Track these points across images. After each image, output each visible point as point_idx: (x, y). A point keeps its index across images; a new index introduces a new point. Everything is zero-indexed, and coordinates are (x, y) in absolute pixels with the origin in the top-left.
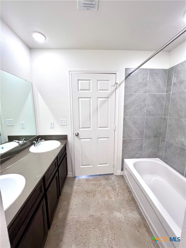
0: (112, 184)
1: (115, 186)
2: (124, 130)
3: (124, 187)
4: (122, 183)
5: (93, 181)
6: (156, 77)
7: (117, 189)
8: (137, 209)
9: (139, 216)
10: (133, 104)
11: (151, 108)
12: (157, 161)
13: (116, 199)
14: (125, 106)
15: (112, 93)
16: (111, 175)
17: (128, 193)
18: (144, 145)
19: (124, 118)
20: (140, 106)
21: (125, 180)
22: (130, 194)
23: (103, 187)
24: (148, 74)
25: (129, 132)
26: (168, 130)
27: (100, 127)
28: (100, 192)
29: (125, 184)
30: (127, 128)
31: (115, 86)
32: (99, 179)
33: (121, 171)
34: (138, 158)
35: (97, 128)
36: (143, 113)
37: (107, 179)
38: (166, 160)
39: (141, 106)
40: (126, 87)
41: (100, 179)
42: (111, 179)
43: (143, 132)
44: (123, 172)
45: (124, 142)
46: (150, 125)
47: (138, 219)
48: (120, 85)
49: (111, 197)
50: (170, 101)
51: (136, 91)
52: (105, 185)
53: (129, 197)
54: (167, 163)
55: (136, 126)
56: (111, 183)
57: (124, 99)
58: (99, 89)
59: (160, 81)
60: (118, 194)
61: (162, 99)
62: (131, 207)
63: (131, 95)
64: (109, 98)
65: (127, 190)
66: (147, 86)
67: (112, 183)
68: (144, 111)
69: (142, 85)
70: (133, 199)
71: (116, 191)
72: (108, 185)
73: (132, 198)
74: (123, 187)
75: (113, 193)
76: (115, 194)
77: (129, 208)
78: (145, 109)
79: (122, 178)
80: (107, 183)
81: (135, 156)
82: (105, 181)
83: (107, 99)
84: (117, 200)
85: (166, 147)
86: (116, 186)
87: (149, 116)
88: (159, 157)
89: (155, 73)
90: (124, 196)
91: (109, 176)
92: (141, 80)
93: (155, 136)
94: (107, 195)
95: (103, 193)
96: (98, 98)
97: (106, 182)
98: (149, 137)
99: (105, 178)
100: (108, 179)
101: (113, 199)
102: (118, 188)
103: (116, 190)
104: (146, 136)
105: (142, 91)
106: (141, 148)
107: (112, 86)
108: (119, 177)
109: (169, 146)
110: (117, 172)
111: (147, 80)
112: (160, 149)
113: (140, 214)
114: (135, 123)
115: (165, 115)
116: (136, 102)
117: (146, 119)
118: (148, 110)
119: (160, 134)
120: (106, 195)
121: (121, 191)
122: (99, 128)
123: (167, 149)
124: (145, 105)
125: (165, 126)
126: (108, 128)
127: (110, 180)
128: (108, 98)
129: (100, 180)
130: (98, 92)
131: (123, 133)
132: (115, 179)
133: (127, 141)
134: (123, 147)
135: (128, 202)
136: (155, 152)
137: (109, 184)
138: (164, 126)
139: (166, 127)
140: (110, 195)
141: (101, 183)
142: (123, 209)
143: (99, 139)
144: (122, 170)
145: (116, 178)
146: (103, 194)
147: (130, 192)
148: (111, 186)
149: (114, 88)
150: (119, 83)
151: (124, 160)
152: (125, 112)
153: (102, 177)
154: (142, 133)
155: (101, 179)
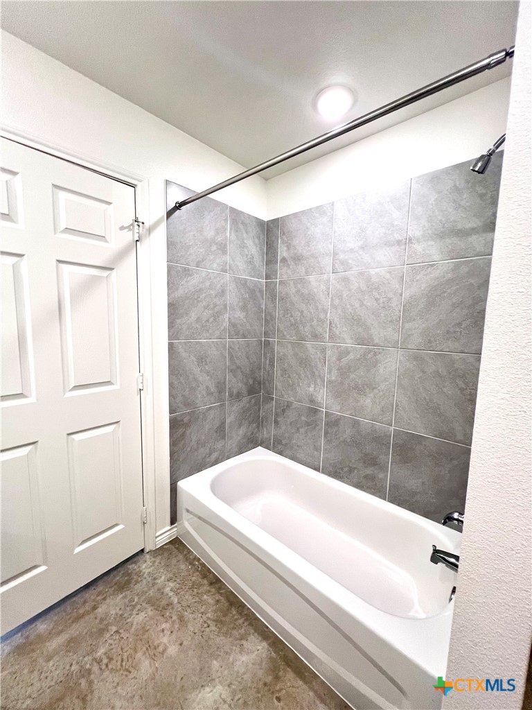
0: (151, 593)
1: (163, 593)
2: (171, 385)
3: (193, 579)
4: (183, 567)
5: (62, 631)
6: (245, 235)
7: (176, 600)
8: (250, 624)
9: (265, 644)
10: (195, 301)
11: (239, 314)
12: (259, 455)
13: (181, 644)
14: (171, 306)
15: (122, 255)
16: (135, 559)
17: (213, 590)
18: (228, 421)
19: (171, 346)
20: (214, 307)
21: (189, 551)
22: (220, 588)
23: (117, 632)
24: (226, 220)
25: (187, 390)
26: (277, 372)
27: (76, 387)
28: (111, 659)
29: (194, 565)
30: (182, 378)
31: (133, 230)
32: (88, 607)
33: (169, 528)
34: (216, 462)
35: (64, 394)
36: (222, 328)
37: (122, 587)
38: (278, 446)
39: (216, 310)
40: (171, 244)
41: (94, 600)
42: (139, 574)
43: (224, 383)
44: (176, 527)
45: (174, 424)
46: (237, 362)
47: (264, 656)
48: (150, 230)
49: (161, 649)
50: (276, 299)
51: (199, 262)
52: (121, 615)
53: (218, 601)
54: (280, 453)
55: (205, 368)
56: (146, 589)
57: (168, 283)
58: (63, 228)
59: (253, 248)
60: (181, 618)
61: (258, 294)
62: (235, 632)
63: (187, 272)
64: (112, 269)
65: (205, 582)
66: (226, 254)
67: (149, 590)
68: (224, 324)
69: (214, 248)
70: (232, 599)
71: (173, 608)
72: (134, 607)
73: (228, 599)
74: (189, 578)
75: (164, 626)
76: (174, 622)
77: (231, 639)
78: (227, 316)
79: (177, 548)
80: (131, 600)
81: (208, 460)
82: (121, 596)
83: (106, 273)
84: (185, 643)
85: (277, 415)
86: (168, 589)
87: (235, 337)
88: (261, 445)
89: (243, 223)
90: (202, 610)
91: (131, 566)
92: (212, 233)
93: (252, 391)
94: (145, 653)
95: (125, 657)
96: (61, 265)
97: (125, 597)
98: (238, 396)
99: (116, 584)
100: (128, 582)
101: (173, 650)
102: (177, 594)
103: (170, 607)
104: (231, 395)
105: (215, 265)
106: (221, 430)
107: (122, 228)
108: (168, 550)
109: (284, 411)
110: (156, 537)
111: (227, 237)
112: (262, 422)
113: (265, 633)
114: (202, 360)
115: (266, 334)
116: (201, 297)
117: (230, 347)
118: (233, 321)
119: (259, 383)
120: (139, 655)
121: (188, 598)
122: (71, 390)
123: (279, 419)
124: (225, 306)
125: (270, 362)
126: (112, 384)
127: (137, 582)
128: (109, 272)
129: (95, 608)
130: (57, 235)
131: (171, 395)
132: (156, 564)
133: (182, 420)
134: (174, 443)
135: (221, 622)
136: (252, 434)
137: (136, 600)
138: (268, 361)
139: (272, 365)
140: (156, 644)
141: (102, 620)
142: (215, 662)
143: (73, 436)
144: (173, 520)
145: (158, 561)
146: (124, 664)
147: (216, 582)
148: (150, 602)
149: (128, 237)
150: (147, 225)
151: (176, 486)
152: (171, 325)
153: (100, 587)
154: (221, 387)
155: (99, 598)
